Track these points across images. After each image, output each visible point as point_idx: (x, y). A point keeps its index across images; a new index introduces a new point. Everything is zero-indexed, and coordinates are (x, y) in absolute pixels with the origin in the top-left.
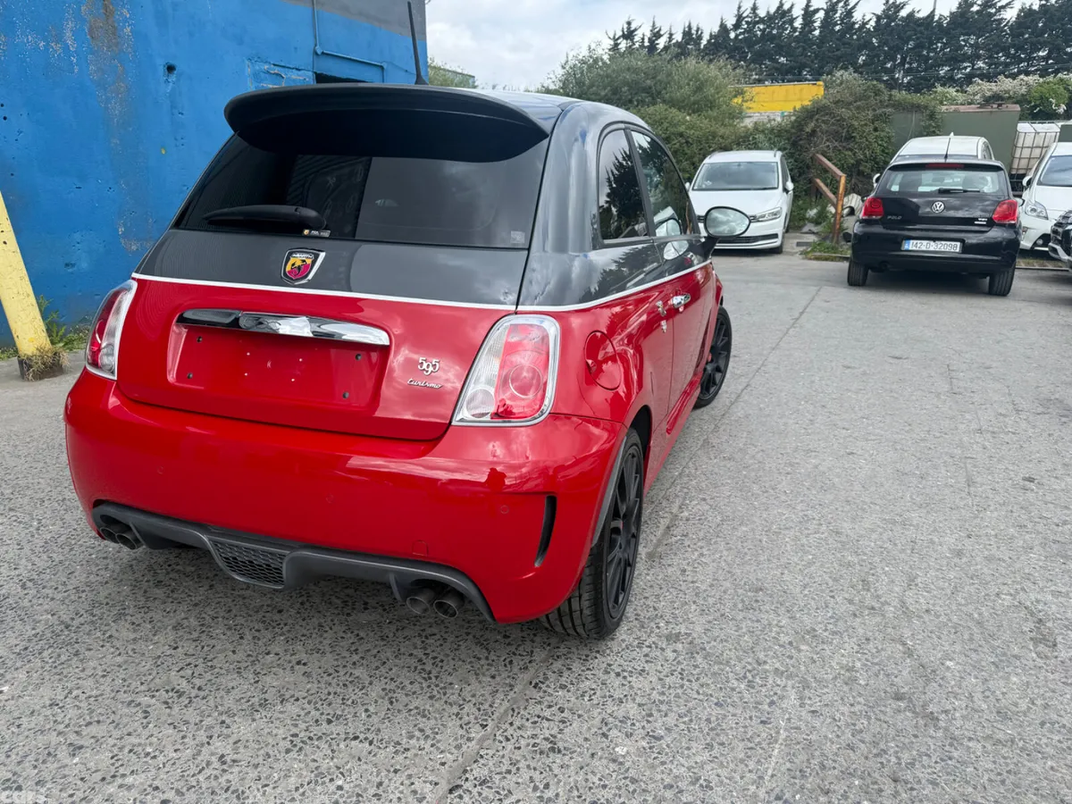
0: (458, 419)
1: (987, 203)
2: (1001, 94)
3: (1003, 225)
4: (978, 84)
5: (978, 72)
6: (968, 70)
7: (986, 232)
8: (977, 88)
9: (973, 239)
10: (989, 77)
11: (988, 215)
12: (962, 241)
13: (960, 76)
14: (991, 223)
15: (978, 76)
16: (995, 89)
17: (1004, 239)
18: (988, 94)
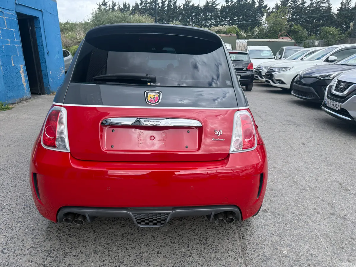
0: (231, 151)
1: (243, 64)
2: (220, 30)
3: (250, 70)
4: (213, 27)
5: (212, 24)
6: (210, 23)
7: (246, 72)
8: (213, 28)
9: (242, 74)
10: (216, 25)
11: (246, 67)
12: (240, 75)
13: (208, 24)
14: (247, 70)
15: (213, 25)
16: (218, 29)
17: (250, 74)
18: (216, 30)
